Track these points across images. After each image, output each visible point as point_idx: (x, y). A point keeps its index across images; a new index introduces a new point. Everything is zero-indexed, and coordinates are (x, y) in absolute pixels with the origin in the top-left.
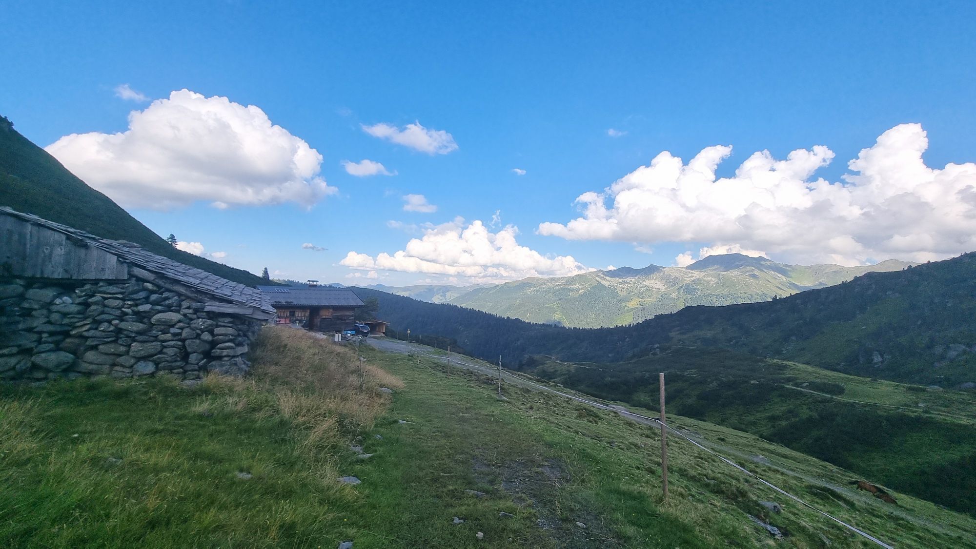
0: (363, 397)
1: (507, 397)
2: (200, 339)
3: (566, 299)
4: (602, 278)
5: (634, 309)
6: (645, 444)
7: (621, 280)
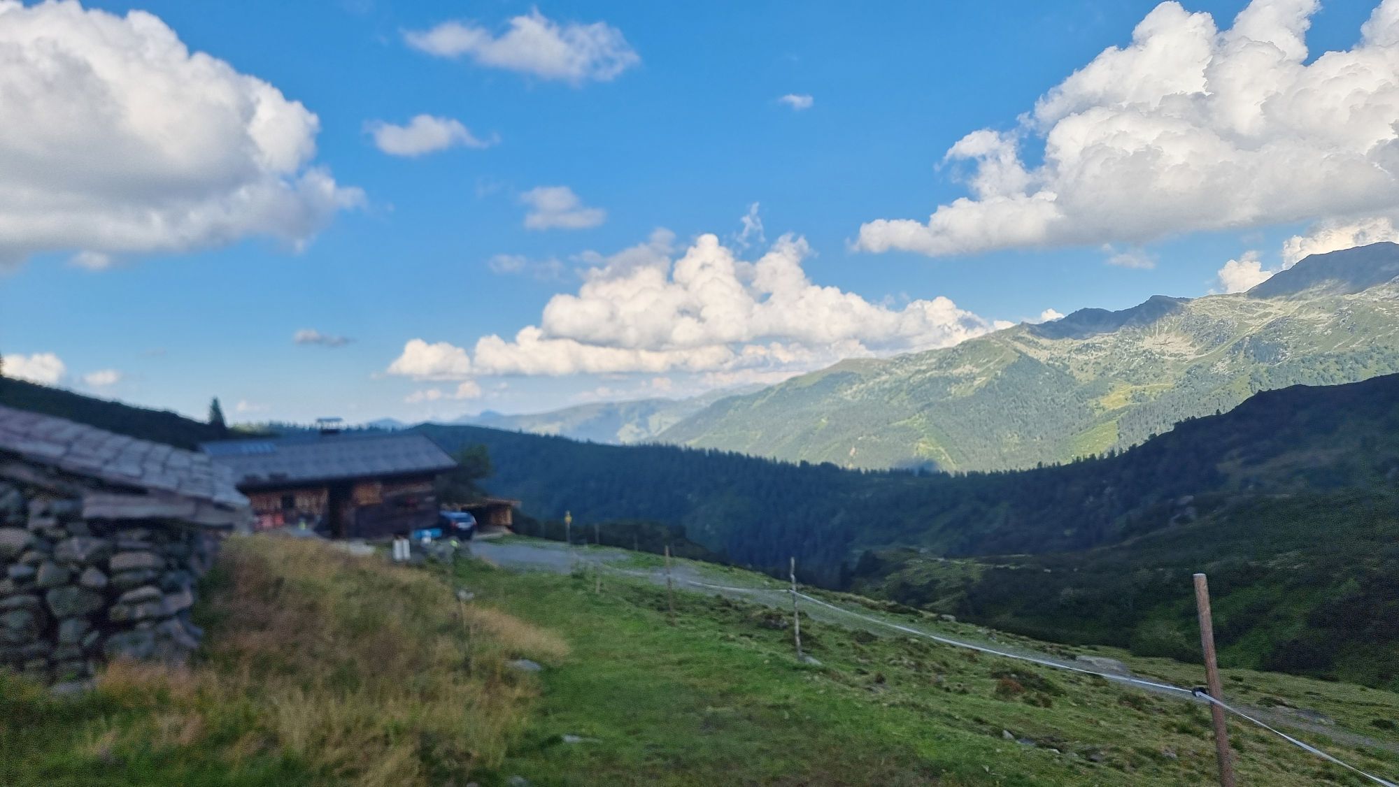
0: (473, 687)
1: (818, 657)
2: (78, 585)
3: (942, 405)
4: (1028, 343)
5: (1120, 412)
6: (1179, 752)
7: (1078, 343)
